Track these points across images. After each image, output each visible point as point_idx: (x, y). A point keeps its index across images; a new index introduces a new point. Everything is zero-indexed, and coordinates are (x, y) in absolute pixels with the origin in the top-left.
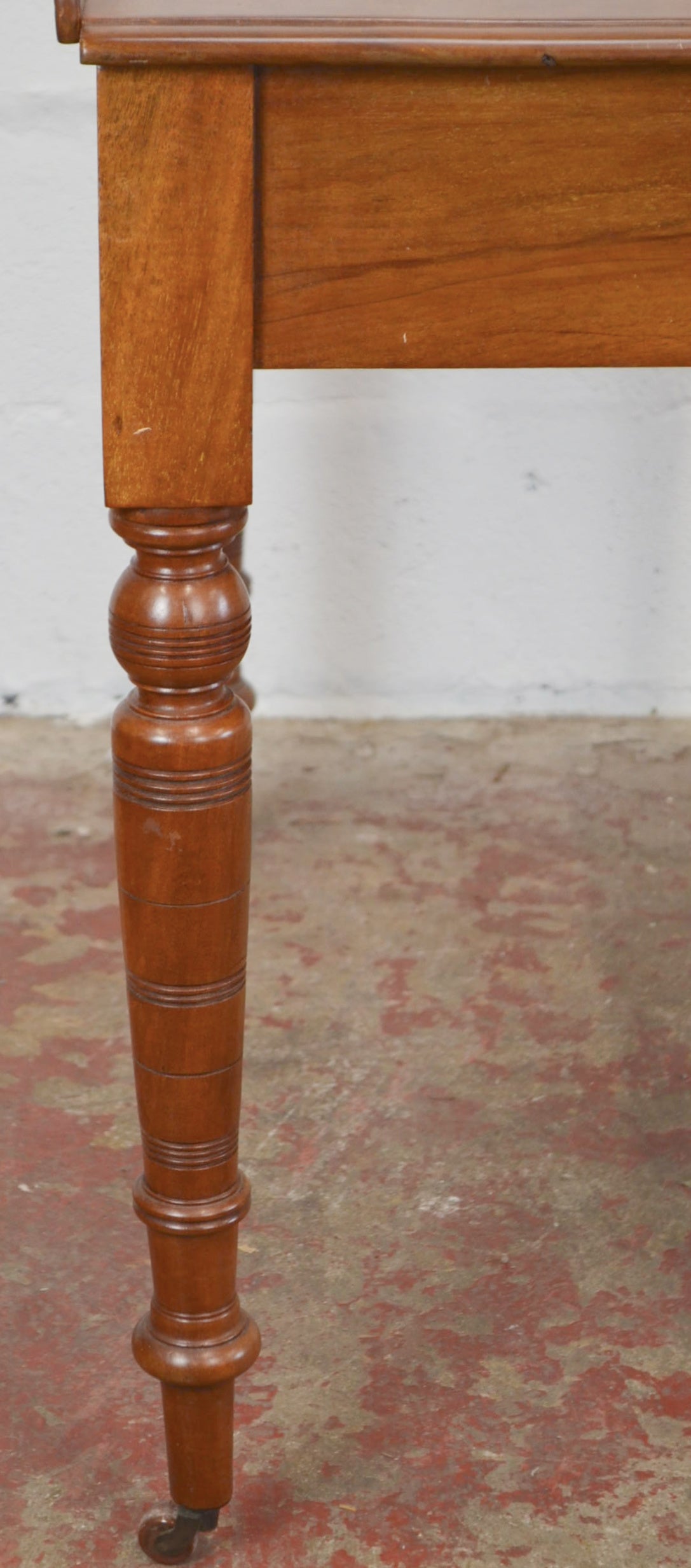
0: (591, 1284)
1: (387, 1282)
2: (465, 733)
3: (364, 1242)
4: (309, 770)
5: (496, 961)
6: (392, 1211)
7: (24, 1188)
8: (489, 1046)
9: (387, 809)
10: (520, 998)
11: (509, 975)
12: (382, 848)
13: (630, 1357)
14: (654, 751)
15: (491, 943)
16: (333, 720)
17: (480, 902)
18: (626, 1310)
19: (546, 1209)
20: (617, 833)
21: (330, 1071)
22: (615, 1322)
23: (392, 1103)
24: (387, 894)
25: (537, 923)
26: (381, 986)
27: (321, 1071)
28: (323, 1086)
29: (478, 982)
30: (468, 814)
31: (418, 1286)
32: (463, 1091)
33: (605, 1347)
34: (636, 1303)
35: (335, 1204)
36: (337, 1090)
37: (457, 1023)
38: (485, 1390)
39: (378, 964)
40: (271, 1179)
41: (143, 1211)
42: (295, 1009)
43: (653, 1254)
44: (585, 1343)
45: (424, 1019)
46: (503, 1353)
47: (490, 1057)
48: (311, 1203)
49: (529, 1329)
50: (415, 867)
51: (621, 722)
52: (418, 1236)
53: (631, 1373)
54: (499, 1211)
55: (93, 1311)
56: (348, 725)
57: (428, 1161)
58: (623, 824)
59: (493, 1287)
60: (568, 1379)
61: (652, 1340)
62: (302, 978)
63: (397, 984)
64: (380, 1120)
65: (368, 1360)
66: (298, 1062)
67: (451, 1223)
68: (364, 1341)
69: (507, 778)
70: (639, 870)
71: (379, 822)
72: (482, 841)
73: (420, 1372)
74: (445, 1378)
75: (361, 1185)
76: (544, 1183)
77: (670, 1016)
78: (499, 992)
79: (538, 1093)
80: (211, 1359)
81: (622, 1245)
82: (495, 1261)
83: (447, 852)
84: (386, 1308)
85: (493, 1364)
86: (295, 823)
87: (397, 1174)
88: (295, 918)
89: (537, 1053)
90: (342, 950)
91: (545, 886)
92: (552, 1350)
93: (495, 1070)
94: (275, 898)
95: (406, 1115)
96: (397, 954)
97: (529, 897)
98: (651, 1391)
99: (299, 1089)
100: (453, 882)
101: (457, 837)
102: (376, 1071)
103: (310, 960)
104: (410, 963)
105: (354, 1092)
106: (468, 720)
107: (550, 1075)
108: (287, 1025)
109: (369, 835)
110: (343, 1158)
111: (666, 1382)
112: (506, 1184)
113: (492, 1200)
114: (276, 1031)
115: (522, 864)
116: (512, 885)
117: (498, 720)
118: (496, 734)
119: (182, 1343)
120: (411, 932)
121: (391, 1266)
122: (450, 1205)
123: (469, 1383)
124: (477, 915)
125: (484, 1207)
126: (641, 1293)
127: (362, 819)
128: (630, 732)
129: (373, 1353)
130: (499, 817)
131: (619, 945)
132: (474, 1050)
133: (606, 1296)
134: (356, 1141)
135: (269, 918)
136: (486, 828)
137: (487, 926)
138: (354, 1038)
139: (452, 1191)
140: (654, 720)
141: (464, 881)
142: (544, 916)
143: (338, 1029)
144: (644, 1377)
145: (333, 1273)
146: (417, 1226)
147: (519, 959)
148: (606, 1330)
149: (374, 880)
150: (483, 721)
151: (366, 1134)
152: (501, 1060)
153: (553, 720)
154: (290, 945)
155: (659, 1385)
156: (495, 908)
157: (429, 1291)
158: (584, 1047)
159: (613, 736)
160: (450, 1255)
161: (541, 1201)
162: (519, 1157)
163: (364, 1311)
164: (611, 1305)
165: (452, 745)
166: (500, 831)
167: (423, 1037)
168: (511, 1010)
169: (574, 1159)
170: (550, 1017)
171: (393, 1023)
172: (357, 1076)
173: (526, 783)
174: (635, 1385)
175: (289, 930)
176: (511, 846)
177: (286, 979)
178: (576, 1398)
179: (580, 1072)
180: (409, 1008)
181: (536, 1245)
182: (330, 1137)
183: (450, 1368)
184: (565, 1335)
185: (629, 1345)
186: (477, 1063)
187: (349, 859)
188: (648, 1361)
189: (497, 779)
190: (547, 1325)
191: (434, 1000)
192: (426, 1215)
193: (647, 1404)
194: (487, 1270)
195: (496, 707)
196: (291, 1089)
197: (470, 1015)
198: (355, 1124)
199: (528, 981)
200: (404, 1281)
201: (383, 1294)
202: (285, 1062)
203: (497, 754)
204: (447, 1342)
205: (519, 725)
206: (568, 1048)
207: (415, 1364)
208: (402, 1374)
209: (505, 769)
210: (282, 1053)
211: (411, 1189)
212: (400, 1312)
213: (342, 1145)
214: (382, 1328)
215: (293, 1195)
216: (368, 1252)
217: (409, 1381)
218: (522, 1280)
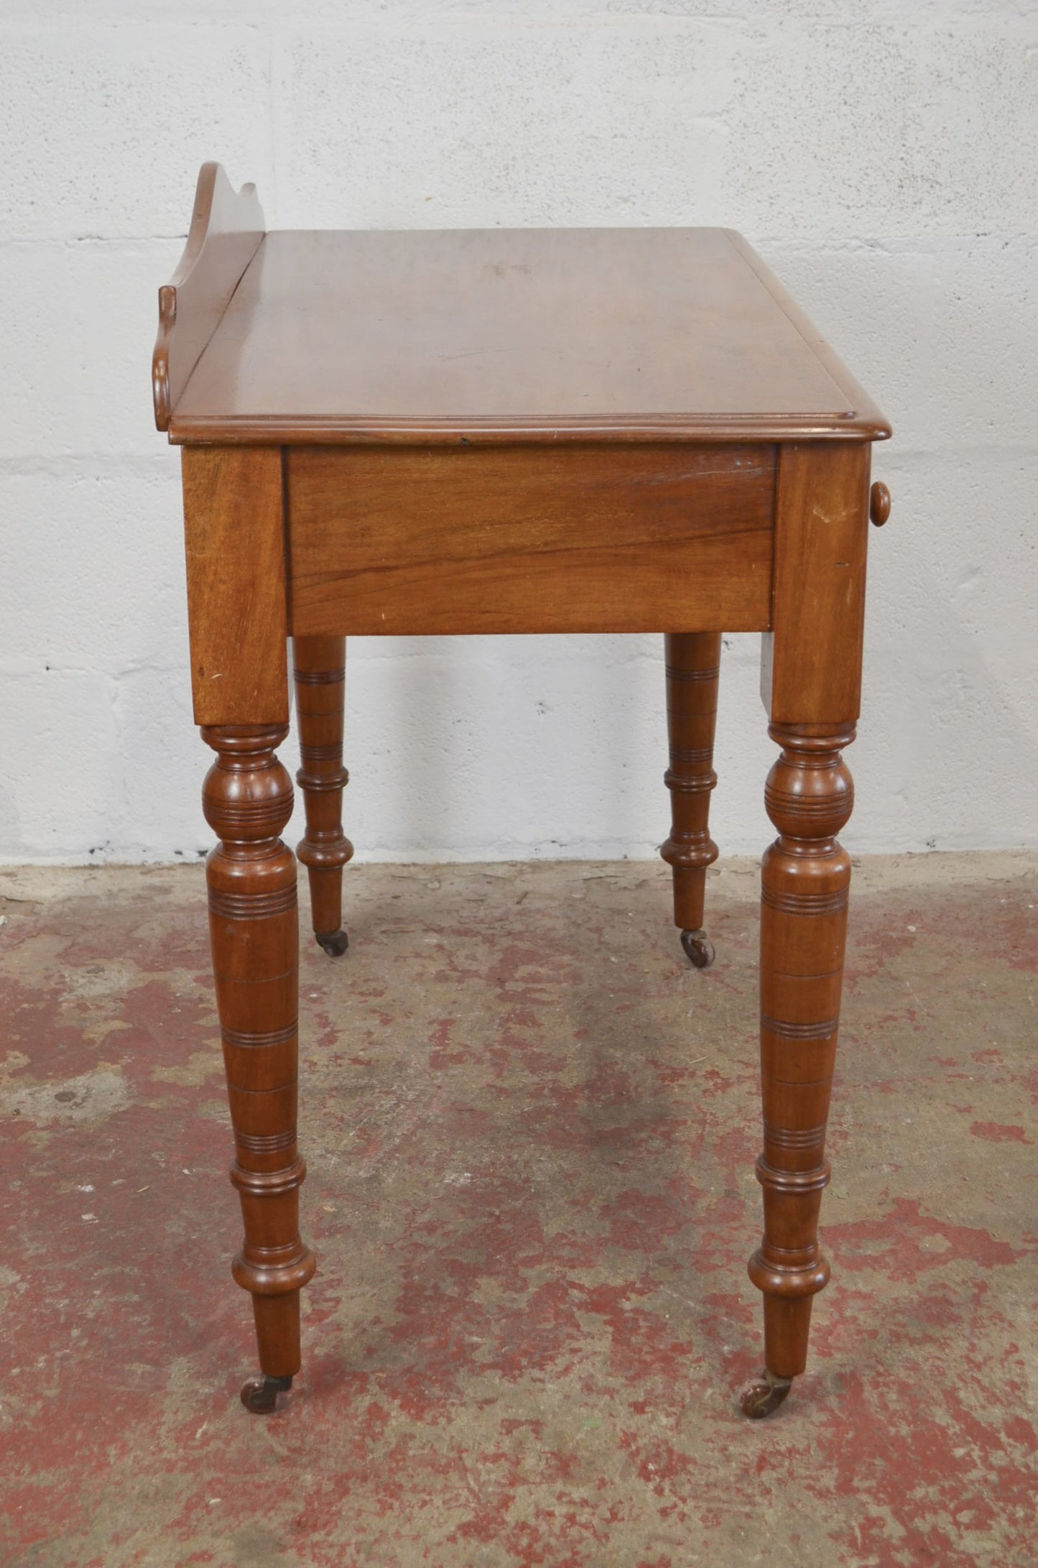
0: (552, 1228)
1: (419, 1229)
2: (501, 872)
3: (407, 1203)
4: (396, 897)
5: (509, 1019)
6: (427, 1183)
7: (186, 1171)
8: (499, 1075)
9: (446, 922)
10: (521, 1044)
11: (515, 1029)
12: (440, 947)
13: (572, 1275)
14: (623, 883)
15: (505, 1008)
16: (415, 865)
17: (501, 982)
18: (573, 1245)
19: (527, 1180)
20: (595, 936)
21: (394, 1093)
22: (565, 1252)
23: (432, 1113)
24: (441, 978)
25: (537, 996)
26: (430, 1038)
27: (387, 1093)
28: (388, 1102)
29: (495, 1035)
30: (498, 925)
31: (440, 1231)
32: (479, 1105)
33: (557, 1269)
34: (580, 1240)
35: (390, 1179)
36: (397, 1105)
37: (479, 1061)
38: (477, 1298)
39: (430, 1023)
40: (349, 1164)
41: (237, 1182)
42: (375, 1052)
43: (594, 1209)
44: (544, 1266)
45: (458, 1059)
46: (490, 1274)
47: (499, 1083)
48: (375, 1179)
49: (509, 1258)
50: (461, 961)
51: (604, 864)
52: (442, 1199)
53: (573, 1285)
54: (496, 1182)
55: (226, 1250)
56: (424, 867)
57: (453, 1150)
58: (599, 930)
59: (488, 1231)
60: (532, 1290)
61: (589, 1264)
62: (380, 1032)
63: (442, 1037)
64: (423, 1124)
65: (402, 1280)
66: (373, 1087)
67: (464, 1191)
68: (401, 1267)
69: (525, 901)
70: (607, 960)
71: (439, 931)
72: (506, 942)
73: (436, 1287)
74: (451, 1290)
75: (407, 1167)
76: (527, 1163)
77: (618, 1054)
78: (508, 1040)
79: (528, 1105)
80: (283, 1277)
81: (575, 1203)
82: (491, 1214)
83: (482, 950)
84: (417, 1245)
85: (483, 1281)
86: (383, 932)
87: (432, 1159)
88: (379, 994)
89: (530, 1079)
90: (408, 1014)
91: (543, 971)
92: (523, 1271)
93: (501, 1091)
94: (367, 981)
95: (440, 1121)
96: (444, 1016)
97: (534, 978)
98: (585, 1297)
99: (373, 1105)
100: (484, 969)
101: (490, 940)
102: (423, 1093)
103: (386, 1021)
104: (452, 1022)
105: (408, 1107)
106: (503, 863)
107: (537, 1094)
108: (368, 1063)
109: (432, 939)
110: (397, 1149)
111: (596, 1290)
112: (503, 1164)
113: (493, 1175)
114: (360, 1067)
115: (531, 957)
116: (523, 971)
117: (524, 864)
118: (521, 873)
119: (264, 1267)
120: (454, 1002)
121: (423, 1218)
122: (465, 1179)
123: (467, 1293)
124: (499, 991)
125: (487, 1180)
126: (584, 1234)
127: (428, 930)
128: (609, 871)
129: (405, 1276)
130: (518, 927)
131: (589, 1008)
132: (490, 1078)
133: (562, 1236)
134: (406, 1138)
135: (362, 994)
136: (509, 934)
137: (503, 998)
138: (411, 1071)
139: (467, 1170)
140: (625, 862)
141: (491, 969)
142: (542, 990)
143: (401, 1065)
144: (581, 1288)
145: (384, 1224)
146: (442, 1192)
147: (524, 1019)
148: (559, 1258)
149: (432, 969)
150: (513, 864)
151: (413, 1133)
152: (505, 1085)
153: (559, 863)
154: (374, 1011)
155: (590, 1292)
156: (510, 986)
157: (445, 1235)
158: (561, 1075)
159: (598, 873)
160: (462, 1212)
161: (524, 1176)
162: (511, 1147)
163: (402, 1248)
164: (564, 1241)
165: (491, 880)
166: (519, 936)
167: (456, 1070)
168: (514, 1052)
169: (548, 1148)
170: (540, 1056)
171: (437, 1062)
172: (411, 1096)
173: (538, 904)
174: (575, 1293)
175: (374, 1002)
176: (523, 945)
177: (370, 1034)
178: (536, 1302)
179: (556, 1091)
180: (449, 1052)
181: (519, 1204)
182: (390, 1136)
183: (455, 1283)
184: (531, 1262)
185: (573, 1267)
186: (490, 1086)
187: (418, 955)
188: (585, 1278)
189: (518, 903)
190: (521, 1255)
191: (467, 1046)
192: (449, 1185)
193: (581, 1305)
194: (485, 1220)
195: (522, 855)
196: (366, 1105)
197: (488, 1055)
198: (406, 1127)
199: (528, 1033)
200: (430, 1228)
201: (416, 1237)
202: (364, 1088)
203: (520, 886)
204: (455, 1268)
205: (536, 866)
206: (550, 1076)
207: (432, 1282)
208: (425, 1289)
209: (525, 895)
210: (362, 1082)
211: (440, 1168)
212: (426, 1248)
213: (397, 1141)
214: (413, 1259)
215: (362, 1174)
216: (409, 1210)
217: (428, 1293)
218: (508, 1227)
